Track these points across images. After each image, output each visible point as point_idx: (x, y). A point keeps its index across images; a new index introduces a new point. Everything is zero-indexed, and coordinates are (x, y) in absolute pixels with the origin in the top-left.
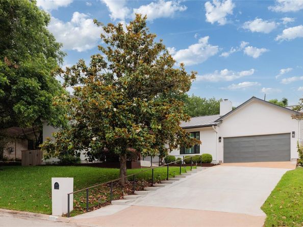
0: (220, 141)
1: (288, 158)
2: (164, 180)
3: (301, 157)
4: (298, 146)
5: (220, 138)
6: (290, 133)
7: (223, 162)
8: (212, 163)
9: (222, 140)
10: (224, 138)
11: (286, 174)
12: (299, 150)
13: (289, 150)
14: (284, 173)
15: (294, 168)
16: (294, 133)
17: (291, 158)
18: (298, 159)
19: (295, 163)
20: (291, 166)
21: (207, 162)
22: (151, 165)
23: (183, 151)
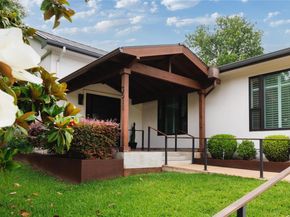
22: (163, 163)
23: (258, 120)
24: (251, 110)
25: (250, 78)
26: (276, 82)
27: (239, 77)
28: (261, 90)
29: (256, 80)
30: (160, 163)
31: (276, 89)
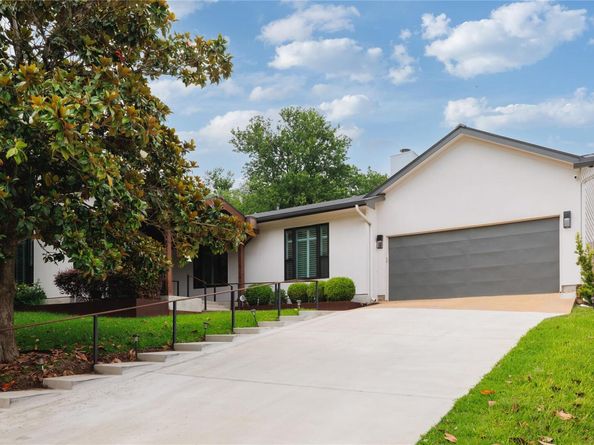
0: (380, 247)
1: (551, 284)
2: (160, 349)
3: (589, 280)
4: (579, 247)
5: (380, 238)
6: (558, 218)
7: (387, 298)
8: (355, 300)
9: (385, 242)
10: (390, 238)
11: (537, 329)
12: (582, 260)
13: (556, 263)
14: (531, 327)
15: (567, 310)
16: (567, 215)
17: (562, 283)
18: (578, 286)
19: (572, 296)
20: (559, 305)
21: (342, 299)
22: (203, 308)
23: (291, 272)
24: (285, 261)
25: (285, 230)
26: (305, 236)
27: (276, 228)
28: (294, 242)
29: (291, 232)
30: (200, 308)
31: (306, 242)
